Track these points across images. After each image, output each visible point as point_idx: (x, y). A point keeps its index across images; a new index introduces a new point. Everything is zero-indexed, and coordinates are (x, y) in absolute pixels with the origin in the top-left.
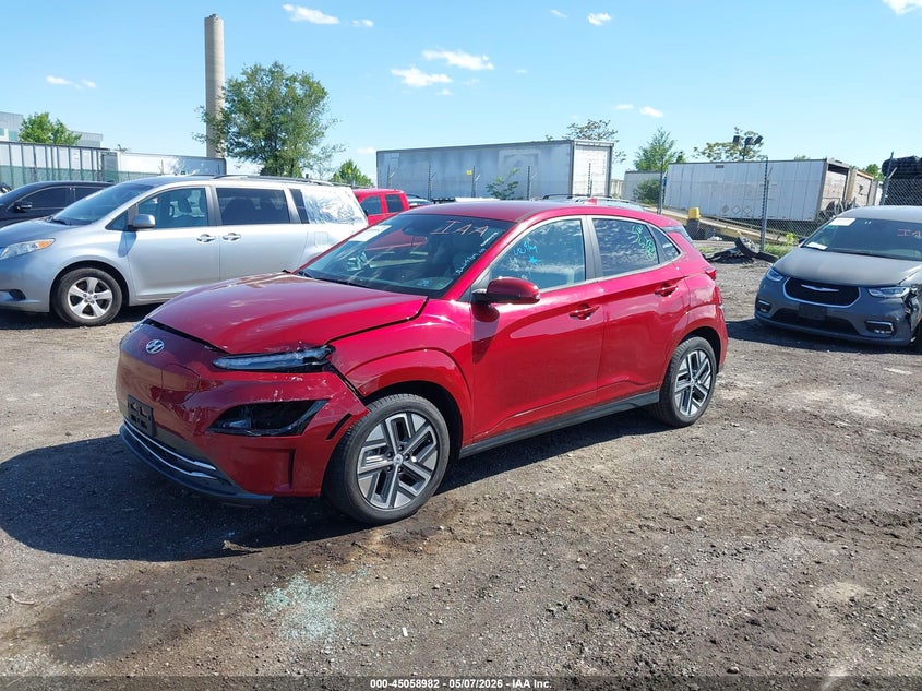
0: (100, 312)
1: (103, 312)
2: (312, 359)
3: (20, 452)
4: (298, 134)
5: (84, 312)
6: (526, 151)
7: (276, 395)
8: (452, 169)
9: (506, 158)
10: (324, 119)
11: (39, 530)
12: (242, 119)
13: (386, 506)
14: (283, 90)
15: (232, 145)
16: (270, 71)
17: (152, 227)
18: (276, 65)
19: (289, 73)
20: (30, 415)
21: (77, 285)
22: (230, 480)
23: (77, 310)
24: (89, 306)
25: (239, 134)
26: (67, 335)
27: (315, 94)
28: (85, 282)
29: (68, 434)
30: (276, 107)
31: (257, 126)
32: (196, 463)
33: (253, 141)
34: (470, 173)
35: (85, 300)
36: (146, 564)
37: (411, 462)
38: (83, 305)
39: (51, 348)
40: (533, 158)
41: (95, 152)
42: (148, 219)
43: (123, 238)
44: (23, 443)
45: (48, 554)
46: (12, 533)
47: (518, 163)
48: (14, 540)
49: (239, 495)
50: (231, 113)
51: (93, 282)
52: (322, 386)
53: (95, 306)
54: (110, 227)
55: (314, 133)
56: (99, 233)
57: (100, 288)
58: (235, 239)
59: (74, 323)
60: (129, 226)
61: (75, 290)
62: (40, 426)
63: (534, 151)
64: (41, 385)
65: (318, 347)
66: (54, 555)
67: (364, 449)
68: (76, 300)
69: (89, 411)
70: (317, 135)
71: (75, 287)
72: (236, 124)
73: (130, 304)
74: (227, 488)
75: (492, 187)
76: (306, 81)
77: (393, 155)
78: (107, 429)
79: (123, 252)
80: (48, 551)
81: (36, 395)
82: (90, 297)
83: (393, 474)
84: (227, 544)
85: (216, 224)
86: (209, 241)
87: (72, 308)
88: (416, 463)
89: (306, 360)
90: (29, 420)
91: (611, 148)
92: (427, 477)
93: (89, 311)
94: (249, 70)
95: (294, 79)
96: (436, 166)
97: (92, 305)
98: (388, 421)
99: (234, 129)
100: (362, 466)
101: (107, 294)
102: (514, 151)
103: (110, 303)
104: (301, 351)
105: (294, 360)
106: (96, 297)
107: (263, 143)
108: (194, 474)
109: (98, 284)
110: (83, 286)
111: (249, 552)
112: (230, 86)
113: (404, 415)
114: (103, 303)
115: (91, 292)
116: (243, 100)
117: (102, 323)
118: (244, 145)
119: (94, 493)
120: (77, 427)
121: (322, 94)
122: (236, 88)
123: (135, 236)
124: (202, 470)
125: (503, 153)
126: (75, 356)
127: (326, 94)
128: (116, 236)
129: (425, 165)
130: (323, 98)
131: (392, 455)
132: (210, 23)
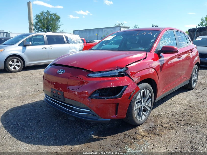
0: (18, 68)
1: (19, 68)
2: (121, 72)
3: (9, 108)
4: (54, 27)
5: (13, 69)
6: (109, 29)
7: (112, 85)
8: (92, 34)
9: (105, 31)
10: (60, 24)
11: (27, 136)
12: (40, 24)
13: (140, 119)
14: (50, 17)
15: (38, 30)
16: (46, 12)
17: (30, 45)
18: (48, 11)
19: (51, 13)
20: (8, 97)
21: (11, 61)
22: (97, 115)
23: (11, 68)
24: (14, 67)
25: (40, 28)
26: (10, 75)
27: (58, 18)
28: (13, 60)
29: (22, 102)
30: (48, 21)
31: (44, 26)
32: (83, 110)
33: (43, 30)
34: (97, 34)
35: (14, 65)
36: (71, 146)
37: (146, 105)
38: (13, 67)
39: (7, 78)
40: (111, 31)
41: (4, 33)
42: (29, 43)
43: (23, 48)
44: (9, 106)
45: (34, 146)
46: (18, 139)
47: (108, 32)
48: (19, 141)
49: (99, 120)
50: (37, 23)
51: (15, 60)
52: (125, 81)
53: (16, 67)
54: (19, 45)
55: (57, 27)
56: (17, 47)
57: (17, 62)
58: (52, 48)
59: (11, 72)
60: (24, 45)
61: (11, 63)
62: (13, 100)
63: (111, 29)
64: (8, 88)
65: (123, 68)
66: (36, 146)
67: (136, 102)
68: (11, 65)
69: (25, 95)
70: (58, 28)
71: (10, 62)
72: (39, 25)
73: (25, 66)
74: (95, 117)
75: (102, 38)
76: (55, 15)
77: (77, 31)
78: (33, 100)
79: (23, 52)
80: (33, 144)
81: (8, 91)
82: (15, 64)
83: (142, 109)
84: (94, 137)
85: (47, 44)
86: (45, 49)
87: (10, 68)
88: (147, 105)
89: (119, 73)
90: (8, 98)
91: (129, 28)
92: (149, 109)
93: (15, 68)
94: (41, 12)
95: (52, 14)
96: (88, 34)
97: (15, 67)
98: (142, 92)
99: (38, 27)
100: (136, 107)
101: (19, 64)
102: (107, 29)
103: (20, 66)
104: (117, 70)
105: (116, 73)
106: (16, 64)
107: (45, 30)
108: (82, 113)
109: (17, 61)
110: (13, 62)
111: (103, 139)
112: (37, 16)
113: (145, 90)
114: (18, 66)
115: (15, 63)
116: (40, 19)
117: (18, 71)
118: (41, 31)
119: (39, 121)
120: (24, 100)
121: (59, 18)
122: (38, 17)
123: (26, 48)
124: (85, 112)
125: (104, 30)
126: (14, 80)
127: (60, 18)
128: (21, 48)
129: (85, 33)
130: (59, 19)
131: (142, 103)
132: (29, 4)
